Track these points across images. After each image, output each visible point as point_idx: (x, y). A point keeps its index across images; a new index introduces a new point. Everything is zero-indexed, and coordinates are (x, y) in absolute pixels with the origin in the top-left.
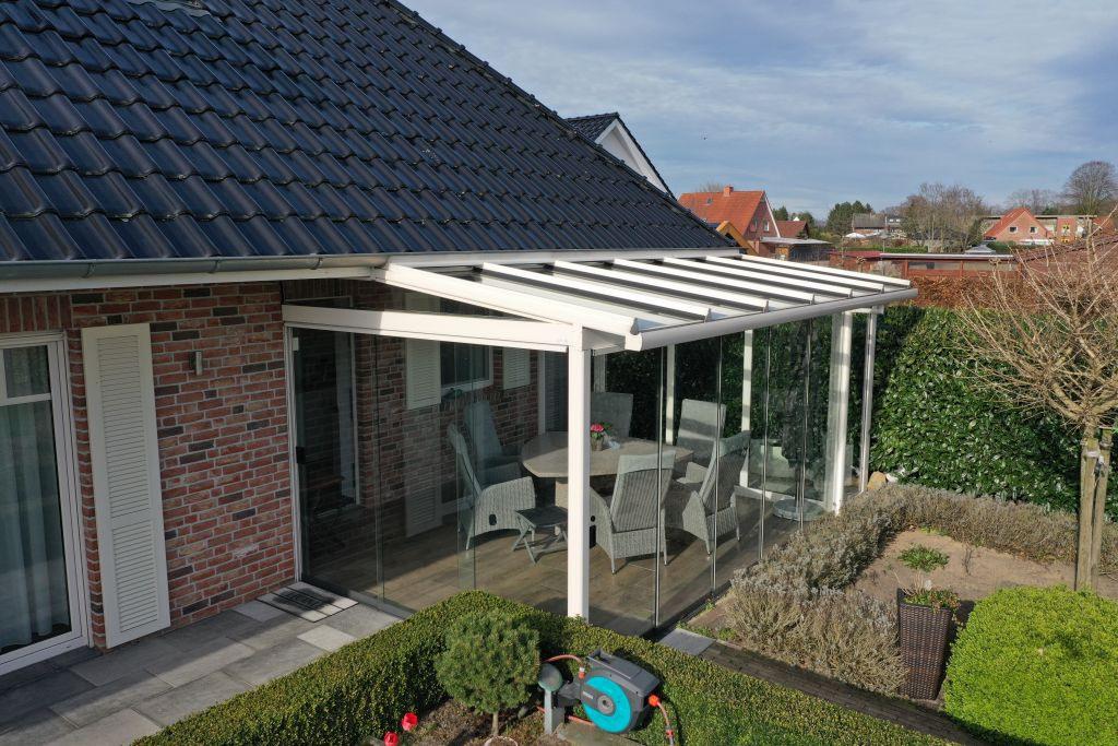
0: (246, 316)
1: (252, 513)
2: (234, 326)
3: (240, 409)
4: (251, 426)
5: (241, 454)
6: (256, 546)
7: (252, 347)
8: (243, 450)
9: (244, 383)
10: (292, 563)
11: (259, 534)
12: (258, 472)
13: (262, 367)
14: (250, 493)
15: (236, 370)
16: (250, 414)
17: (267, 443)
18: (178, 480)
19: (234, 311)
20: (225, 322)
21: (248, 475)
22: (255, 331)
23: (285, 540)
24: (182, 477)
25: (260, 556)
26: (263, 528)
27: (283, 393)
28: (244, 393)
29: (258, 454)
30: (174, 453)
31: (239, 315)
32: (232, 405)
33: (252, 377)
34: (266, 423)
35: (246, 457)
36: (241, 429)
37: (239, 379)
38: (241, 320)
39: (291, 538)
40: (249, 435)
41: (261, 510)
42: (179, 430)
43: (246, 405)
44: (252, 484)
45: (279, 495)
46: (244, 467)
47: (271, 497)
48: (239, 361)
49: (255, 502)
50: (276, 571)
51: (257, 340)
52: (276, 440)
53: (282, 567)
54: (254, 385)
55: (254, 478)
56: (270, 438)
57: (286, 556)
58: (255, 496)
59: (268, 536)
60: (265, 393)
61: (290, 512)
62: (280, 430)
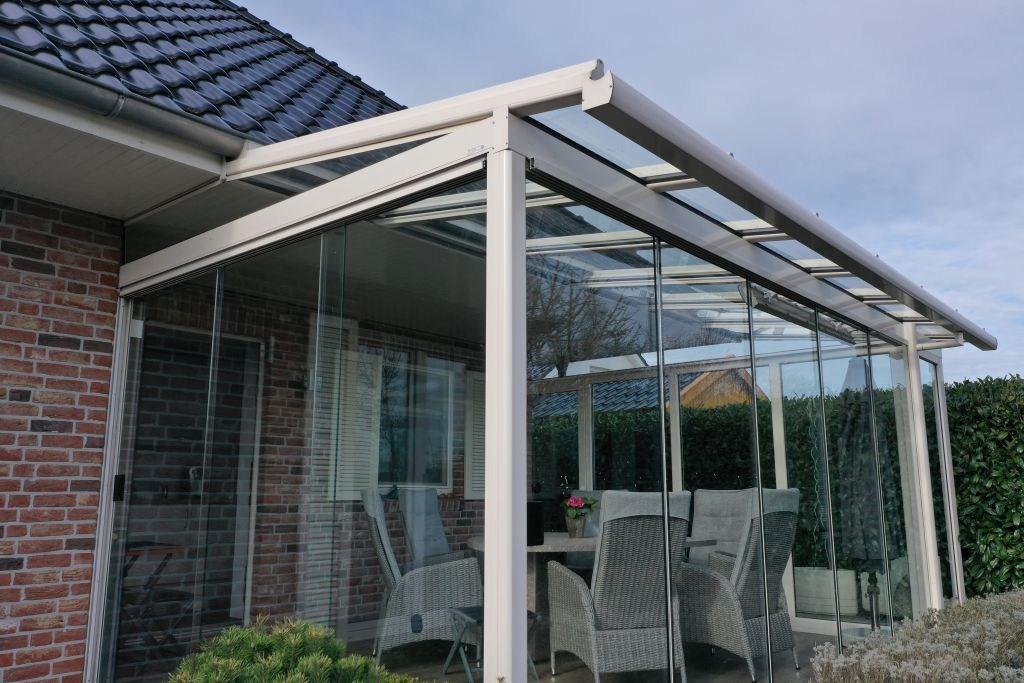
0: (57, 266)
1: (18, 564)
2: (34, 275)
3: (24, 396)
4: (37, 426)
5: (12, 464)
6: (14, 623)
7: (65, 312)
8: (17, 458)
9: (36, 358)
10: (80, 664)
11: (24, 603)
12: (39, 501)
13: (75, 344)
14: (19, 531)
15: (29, 337)
16: (41, 407)
17: (63, 457)
19: (40, 254)
20: (18, 264)
21: (22, 501)
22: (70, 290)
23: (73, 621)
25: (20, 642)
26: (32, 594)
27: (105, 389)
28: (35, 374)
29: (43, 471)
31: (45, 261)
32: (9, 386)
33: (53, 355)
34: (67, 427)
35: (22, 471)
36: (19, 425)
37: (29, 352)
38: (50, 270)
39: (85, 620)
40: (34, 438)
41: (33, 562)
43: (37, 391)
44: (26, 518)
45: (71, 544)
46: (14, 486)
47: (57, 545)
48: (34, 325)
49: (24, 548)
50: (46, 673)
51: (71, 304)
52: (82, 457)
53: (59, 667)
54: (54, 366)
55: (31, 508)
56: (70, 451)
57: (71, 650)
58: (28, 538)
59: (41, 609)
60: (73, 382)
61: (89, 575)
62: (91, 444)
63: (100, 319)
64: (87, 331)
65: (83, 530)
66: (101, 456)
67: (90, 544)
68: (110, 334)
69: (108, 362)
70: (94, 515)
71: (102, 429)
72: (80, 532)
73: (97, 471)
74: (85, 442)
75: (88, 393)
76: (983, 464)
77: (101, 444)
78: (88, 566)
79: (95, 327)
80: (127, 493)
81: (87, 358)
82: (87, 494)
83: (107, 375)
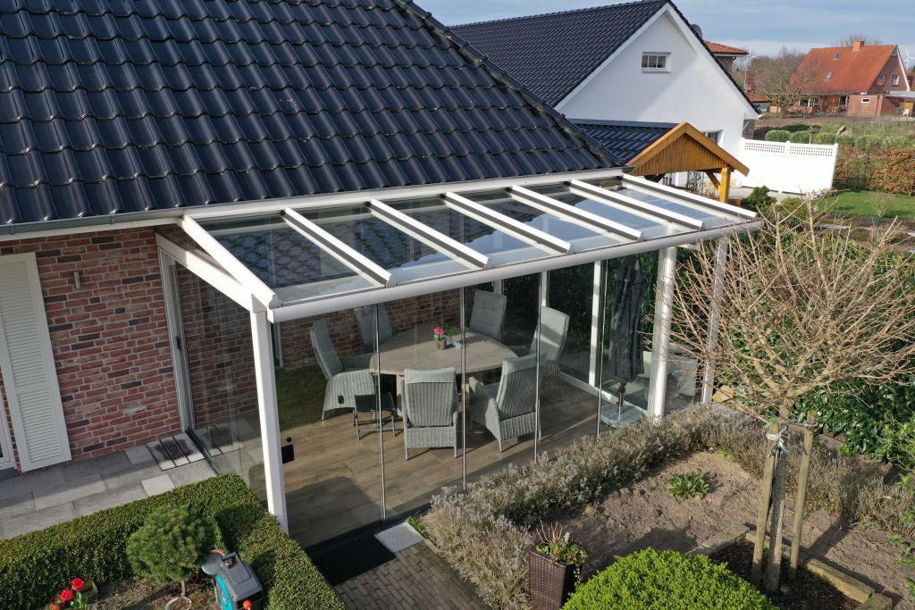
0: (122, 242)
1: (139, 383)
2: (111, 251)
3: (122, 310)
4: (132, 323)
5: (125, 342)
6: (144, 407)
7: (132, 265)
8: (127, 339)
9: (123, 292)
10: (178, 419)
11: (145, 398)
12: (142, 356)
13: (140, 279)
14: (136, 370)
15: (117, 282)
16: (132, 314)
17: (148, 334)
18: (71, 361)
19: (112, 239)
20: (102, 248)
21: (134, 357)
22: (131, 253)
23: (170, 403)
24: (75, 359)
25: (150, 414)
26: (148, 395)
27: (161, 297)
28: (125, 299)
29: (140, 342)
30: (66, 342)
31: (115, 242)
32: (114, 308)
33: (131, 287)
34: (147, 320)
35: (130, 344)
36: (124, 324)
37: (119, 290)
38: (118, 246)
39: (176, 401)
40: (131, 329)
41: (145, 382)
42: (70, 326)
43: (128, 307)
44: (137, 364)
45: (161, 371)
46: (128, 352)
47: (155, 373)
48: (118, 275)
49: (140, 376)
50: (163, 425)
51: (134, 260)
52: (157, 332)
53: (168, 422)
54: (132, 293)
55: (139, 359)
56: (151, 331)
57: (172, 414)
58: (140, 372)
59: (154, 400)
60: (144, 298)
61: (173, 383)
62: (160, 325)
63: (150, 263)
64: (145, 271)
65: (166, 364)
66: (166, 329)
67: (171, 369)
68: (158, 269)
69: (160, 284)
70: (169, 357)
71: (164, 317)
72: (164, 365)
73: (167, 337)
74: (157, 325)
75: (153, 302)
77: (165, 324)
78: (172, 379)
79: (149, 267)
80: (183, 344)
81: (148, 285)
82: (164, 348)
83: (161, 290)
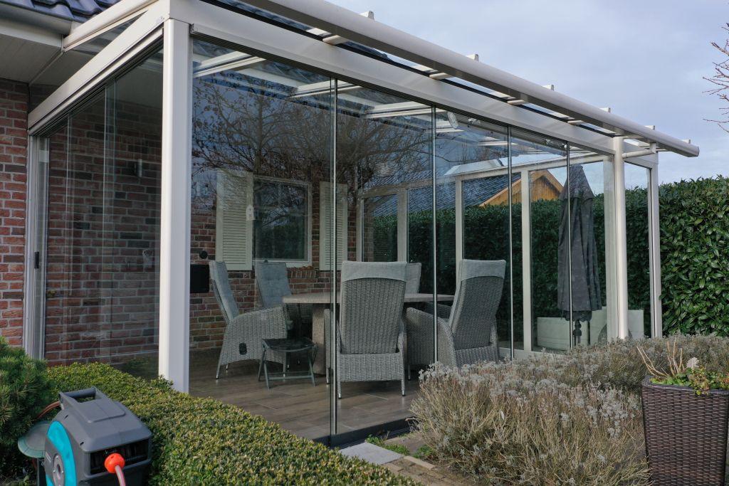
23: (12, 342)
27: (23, 197)
45: (7, 295)
61: (21, 315)
62: (15, 232)
63: (16, 151)
65: (14, 286)
66: (23, 240)
67: (21, 295)
68: (24, 160)
69: (24, 179)
70: (21, 277)
71: (23, 223)
72: (12, 288)
73: (21, 249)
74: (11, 231)
75: (11, 199)
76: (682, 243)
77: (23, 232)
78: (20, 309)
79: (13, 156)
80: (43, 264)
81: (8, 177)
82: (15, 264)
83: (24, 187)
